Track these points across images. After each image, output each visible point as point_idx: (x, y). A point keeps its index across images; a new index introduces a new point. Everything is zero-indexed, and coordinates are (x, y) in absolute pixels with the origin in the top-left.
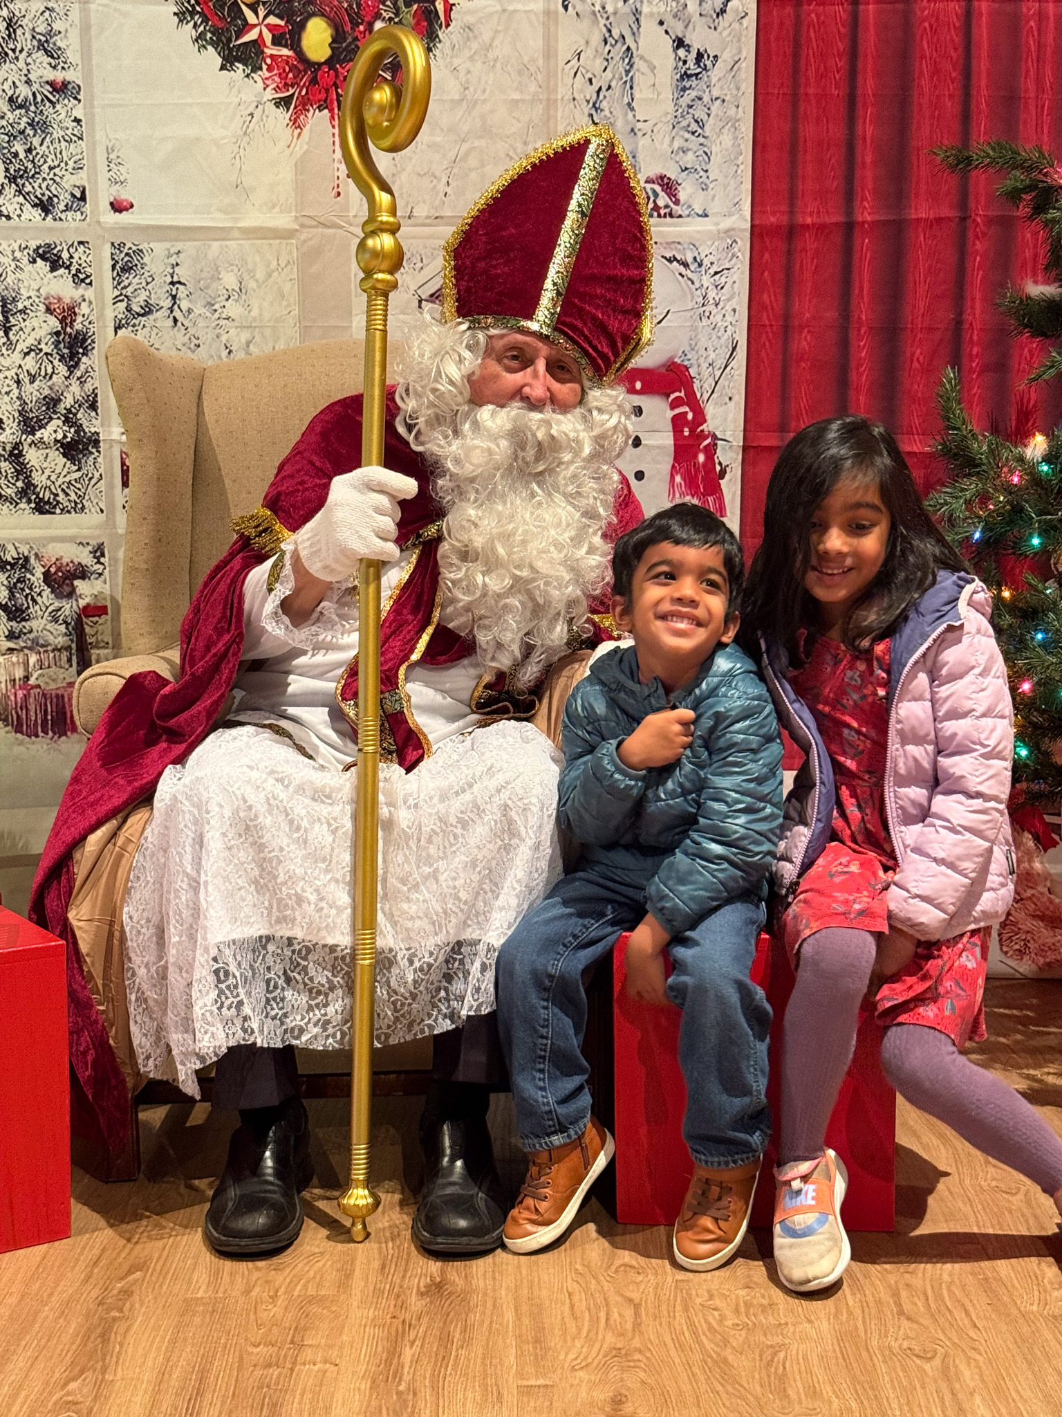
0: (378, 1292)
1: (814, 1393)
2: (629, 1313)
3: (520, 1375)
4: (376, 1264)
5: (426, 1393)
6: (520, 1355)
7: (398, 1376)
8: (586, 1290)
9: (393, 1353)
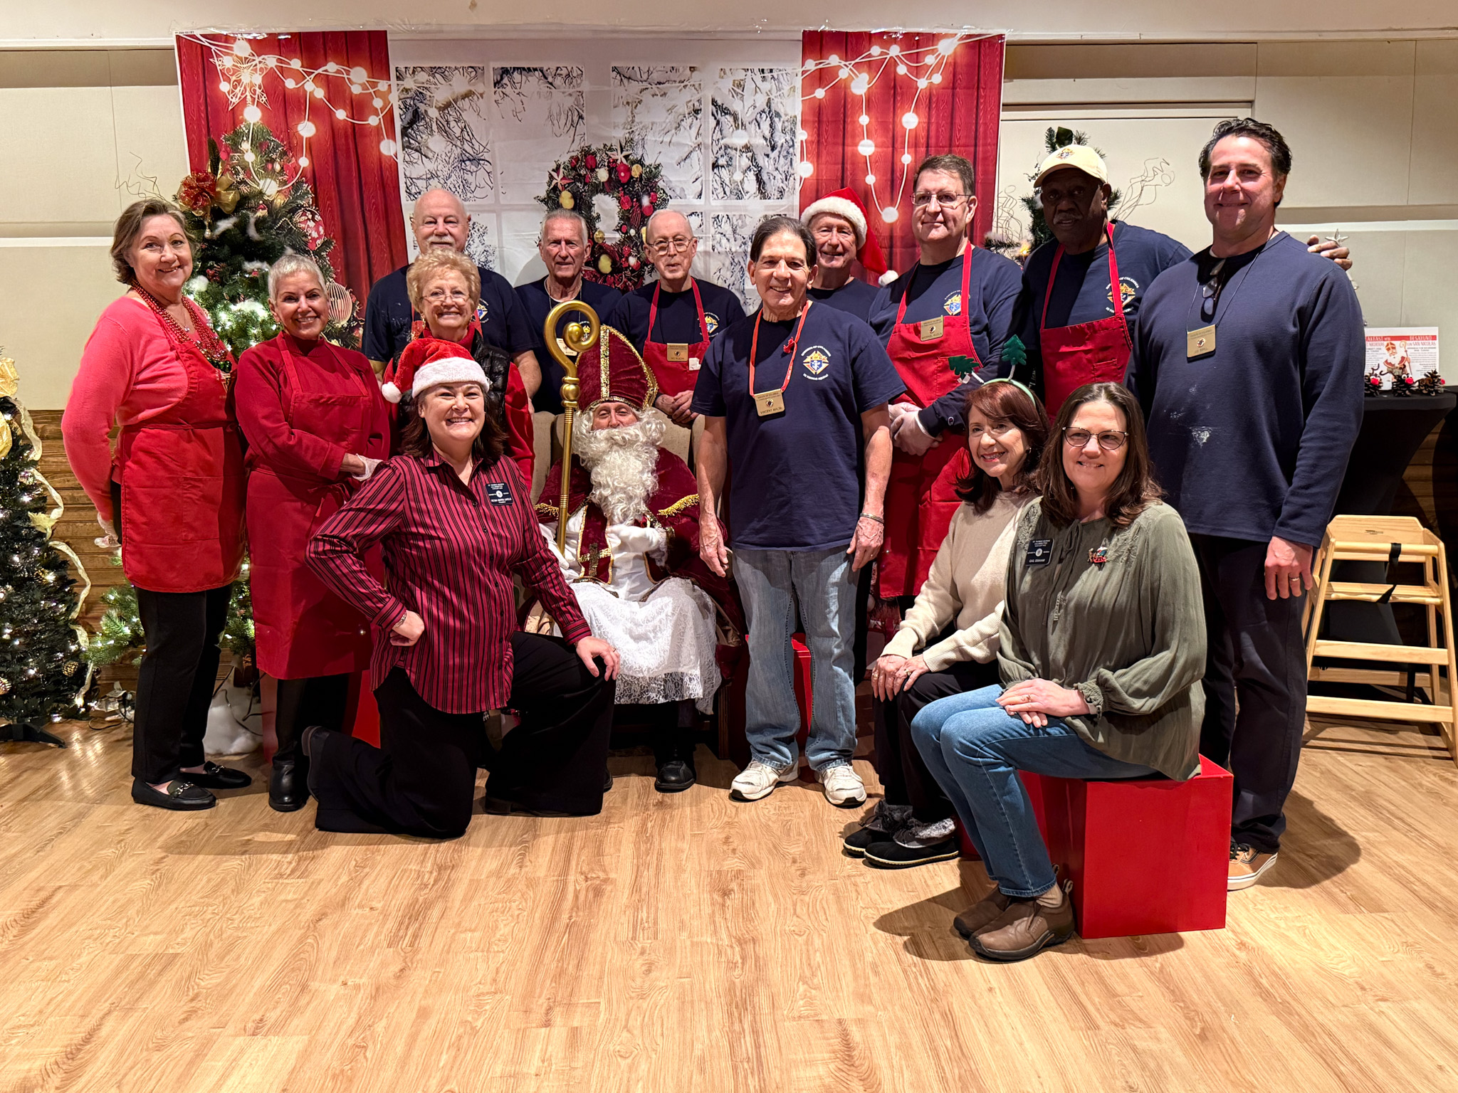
0: (637, 805)
1: (800, 834)
2: (734, 810)
3: (691, 830)
4: (636, 796)
5: (657, 837)
6: (692, 824)
7: (646, 831)
8: (719, 804)
9: (644, 824)
